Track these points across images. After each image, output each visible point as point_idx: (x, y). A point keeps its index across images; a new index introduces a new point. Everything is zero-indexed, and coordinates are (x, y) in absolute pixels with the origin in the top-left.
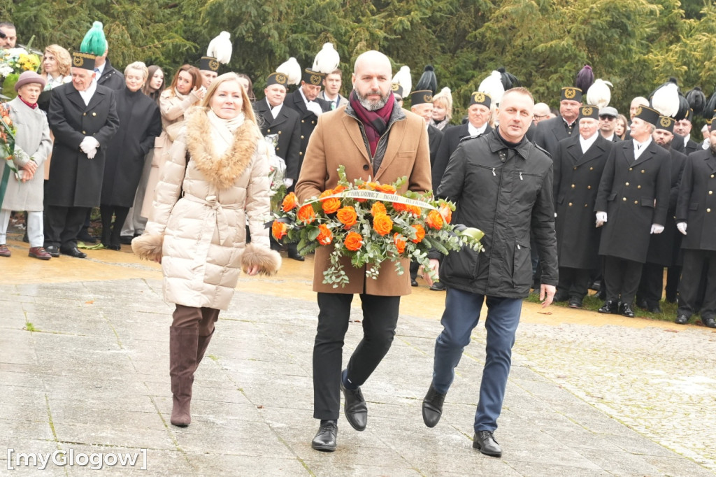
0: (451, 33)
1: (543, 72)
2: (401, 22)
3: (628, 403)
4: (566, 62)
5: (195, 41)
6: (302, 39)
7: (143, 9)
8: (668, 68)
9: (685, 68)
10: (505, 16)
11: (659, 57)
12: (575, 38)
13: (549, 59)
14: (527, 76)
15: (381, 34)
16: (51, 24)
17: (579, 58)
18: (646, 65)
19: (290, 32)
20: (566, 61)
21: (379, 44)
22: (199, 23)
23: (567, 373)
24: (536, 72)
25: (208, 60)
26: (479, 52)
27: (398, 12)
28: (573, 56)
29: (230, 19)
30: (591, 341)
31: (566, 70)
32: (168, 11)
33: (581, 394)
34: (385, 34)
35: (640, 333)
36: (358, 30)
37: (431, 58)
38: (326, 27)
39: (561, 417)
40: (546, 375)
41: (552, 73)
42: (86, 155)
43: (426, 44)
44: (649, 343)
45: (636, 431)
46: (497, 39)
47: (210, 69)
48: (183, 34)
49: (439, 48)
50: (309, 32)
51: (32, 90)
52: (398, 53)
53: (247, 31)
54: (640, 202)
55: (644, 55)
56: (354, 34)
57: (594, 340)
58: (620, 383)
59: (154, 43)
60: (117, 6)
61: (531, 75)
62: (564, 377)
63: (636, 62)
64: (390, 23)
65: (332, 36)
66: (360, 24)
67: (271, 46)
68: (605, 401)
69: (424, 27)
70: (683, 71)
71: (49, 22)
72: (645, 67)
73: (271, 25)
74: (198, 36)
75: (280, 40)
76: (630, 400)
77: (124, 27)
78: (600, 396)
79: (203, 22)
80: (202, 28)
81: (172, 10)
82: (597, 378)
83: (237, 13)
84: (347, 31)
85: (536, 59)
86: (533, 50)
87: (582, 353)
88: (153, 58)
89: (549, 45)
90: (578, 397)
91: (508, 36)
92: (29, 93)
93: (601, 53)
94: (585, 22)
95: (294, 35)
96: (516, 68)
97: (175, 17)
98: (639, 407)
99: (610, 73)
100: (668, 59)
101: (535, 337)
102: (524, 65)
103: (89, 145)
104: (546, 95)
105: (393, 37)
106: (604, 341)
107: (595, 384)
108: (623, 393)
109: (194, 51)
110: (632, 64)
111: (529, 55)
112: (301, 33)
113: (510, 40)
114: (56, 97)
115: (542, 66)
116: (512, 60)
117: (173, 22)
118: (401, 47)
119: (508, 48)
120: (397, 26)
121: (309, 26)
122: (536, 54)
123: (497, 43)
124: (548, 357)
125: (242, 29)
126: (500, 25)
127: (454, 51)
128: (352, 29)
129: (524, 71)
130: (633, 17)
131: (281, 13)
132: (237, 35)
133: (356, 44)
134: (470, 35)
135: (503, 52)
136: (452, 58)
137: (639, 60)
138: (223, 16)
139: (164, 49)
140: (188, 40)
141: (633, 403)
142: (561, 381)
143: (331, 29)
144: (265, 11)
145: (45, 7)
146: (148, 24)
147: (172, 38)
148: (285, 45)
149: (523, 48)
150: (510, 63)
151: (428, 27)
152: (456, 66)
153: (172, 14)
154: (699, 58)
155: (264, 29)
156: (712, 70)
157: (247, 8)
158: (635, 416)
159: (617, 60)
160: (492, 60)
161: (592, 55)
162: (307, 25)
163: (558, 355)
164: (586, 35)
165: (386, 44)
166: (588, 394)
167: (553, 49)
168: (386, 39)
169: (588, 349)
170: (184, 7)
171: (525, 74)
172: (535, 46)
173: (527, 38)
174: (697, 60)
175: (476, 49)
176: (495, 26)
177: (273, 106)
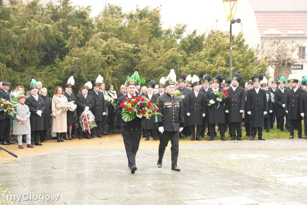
2: (116, 67)
6: (92, 76)
12: (163, 66)
13: (157, 73)
19: (88, 74)
25: (68, 85)
27: (114, 65)
29: (71, 72)
31: (163, 75)
36: (106, 71)
38: (97, 72)
42: (39, 115)
47: (69, 87)
51: (23, 100)
56: (105, 73)
59: (50, 82)
64: (113, 68)
70: (191, 71)
72: (181, 72)
75: (86, 77)
79: (63, 74)
84: (102, 72)
88: (51, 86)
89: (156, 69)
92: (22, 101)
94: (165, 61)
100: (187, 69)
103: (39, 113)
109: (62, 83)
111: (151, 72)
114: (28, 100)
121: (92, 72)
122: (154, 72)
125: (75, 74)
126: (142, 65)
128: (104, 71)
130: (177, 59)
133: (106, 75)
139: (53, 83)
144: (81, 69)
147: (55, 80)
149: (149, 70)
154: (195, 67)
155: (81, 74)
156: (199, 70)
164: (166, 65)
167: (158, 70)
168: (113, 73)
172: (153, 69)
174: (194, 68)
176: (141, 65)
177: (85, 95)
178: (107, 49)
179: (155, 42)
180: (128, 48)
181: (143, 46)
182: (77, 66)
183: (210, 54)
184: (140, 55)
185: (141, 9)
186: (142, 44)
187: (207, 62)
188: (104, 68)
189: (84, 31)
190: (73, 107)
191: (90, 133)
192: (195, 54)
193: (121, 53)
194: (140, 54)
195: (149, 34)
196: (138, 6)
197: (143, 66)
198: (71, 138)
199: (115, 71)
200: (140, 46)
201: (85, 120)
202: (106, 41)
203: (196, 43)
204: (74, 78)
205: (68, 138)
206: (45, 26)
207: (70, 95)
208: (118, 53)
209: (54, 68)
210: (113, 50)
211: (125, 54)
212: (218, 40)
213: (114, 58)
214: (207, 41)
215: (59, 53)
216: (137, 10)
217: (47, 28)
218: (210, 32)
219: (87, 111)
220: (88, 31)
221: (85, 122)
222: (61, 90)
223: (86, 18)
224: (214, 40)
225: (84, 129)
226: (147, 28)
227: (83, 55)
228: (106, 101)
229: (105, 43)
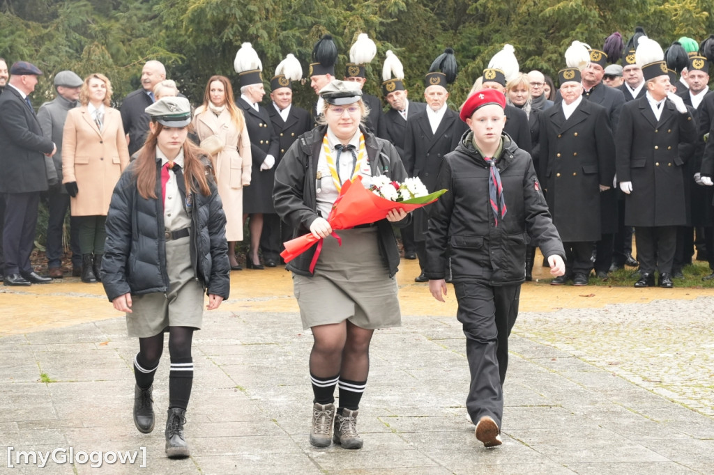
0: (450, 9)
1: (554, 38)
3: (689, 383)
4: (577, 24)
5: (180, 52)
6: (294, 35)
7: (122, 25)
8: (688, 16)
9: (706, 13)
11: (676, 6)
13: (558, 23)
14: (537, 44)
15: (376, 19)
16: (28, 53)
17: (590, 18)
18: (663, 16)
19: (279, 29)
20: (577, 22)
21: (375, 30)
22: (183, 32)
23: (620, 359)
24: (546, 38)
26: (483, 25)
28: (583, 17)
30: (641, 319)
31: (577, 33)
32: (148, 24)
33: (638, 380)
34: (381, 19)
35: (692, 305)
36: (351, 18)
37: (432, 38)
38: (317, 20)
39: (619, 408)
40: (597, 364)
41: (563, 37)
43: (424, 24)
44: (703, 314)
45: (702, 413)
46: (500, 8)
48: (166, 47)
49: (439, 26)
50: (300, 27)
52: (396, 37)
53: (234, 35)
54: (674, 163)
55: (660, 5)
56: (348, 24)
57: (644, 318)
58: (678, 362)
59: (138, 59)
60: (94, 26)
61: (541, 42)
62: (616, 364)
63: (652, 14)
64: (384, 7)
65: (324, 28)
66: (353, 12)
67: (262, 47)
68: (665, 384)
69: (421, 6)
70: (704, 17)
71: (26, 51)
72: (662, 19)
73: (259, 25)
74: (183, 46)
75: (270, 39)
76: (691, 380)
77: (103, 48)
78: (658, 379)
79: (187, 30)
80: (186, 37)
81: (152, 22)
82: (652, 360)
83: (221, 16)
84: (339, 22)
85: (544, 24)
86: (540, 15)
87: (632, 334)
89: (556, 7)
90: (634, 383)
91: (511, 4)
93: (613, 10)
95: (285, 32)
96: (524, 37)
97: (157, 29)
98: (701, 386)
99: (626, 29)
100: (687, 7)
101: (580, 323)
102: (532, 32)
104: (559, 62)
105: (389, 21)
106: (654, 318)
107: (651, 367)
108: (682, 373)
109: (180, 63)
110: (648, 17)
111: (536, 21)
112: (291, 29)
113: (514, 8)
115: (551, 31)
116: (519, 28)
117: (155, 35)
118: (399, 30)
119: (513, 16)
120: (392, 9)
121: (299, 20)
122: (543, 19)
123: (500, 13)
124: (595, 344)
127: (455, 27)
128: (345, 18)
129: (533, 39)
131: (267, 10)
132: (224, 40)
134: (470, 8)
135: (508, 21)
136: (455, 34)
137: (655, 12)
138: (207, 21)
140: (172, 51)
141: (694, 383)
142: (613, 369)
143: (323, 21)
144: (251, 11)
145: (20, 36)
146: (129, 40)
147: (156, 51)
148: (277, 45)
149: (529, 15)
150: (517, 32)
151: (425, 5)
152: (460, 43)
153: (153, 26)
155: (252, 30)
157: (231, 10)
158: (699, 396)
159: (631, 15)
160: (497, 31)
161: (604, 13)
162: (296, 20)
163: (607, 340)
165: (382, 29)
166: (645, 379)
167: (561, 12)
168: (382, 24)
169: (638, 329)
170: (165, 17)
171: (534, 43)
172: (541, 11)
173: (532, 4)
175: (479, 23)
177: (281, 109)
198: (257, 261)
207: (257, 109)
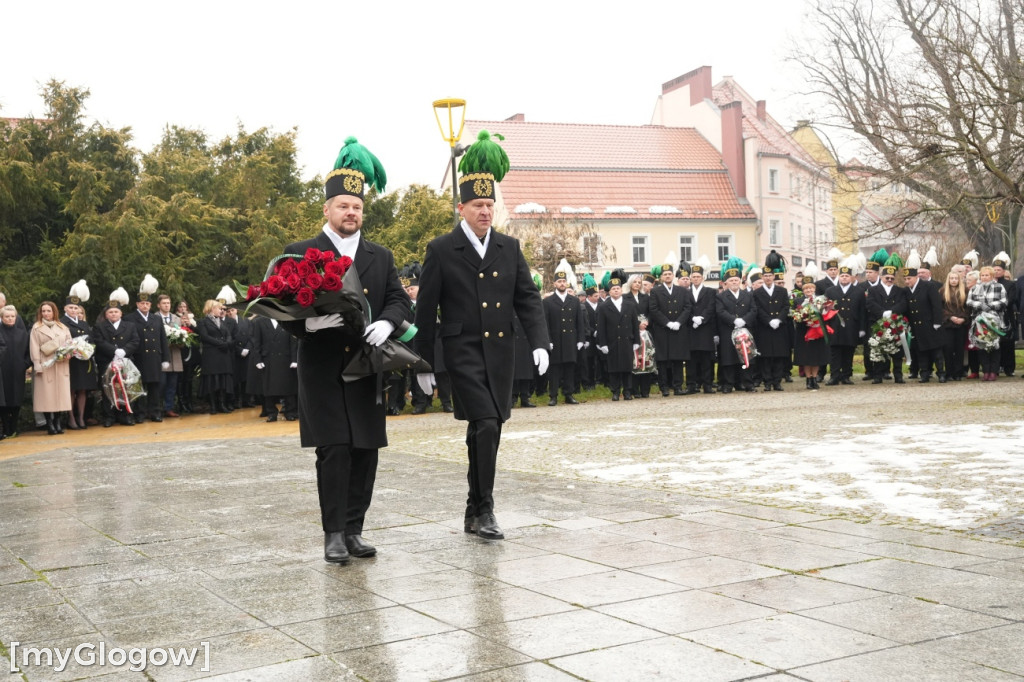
2: (193, 261)
10: (257, 250)
15: (182, 269)
25: (72, 298)
27: (189, 255)
29: (78, 270)
47: (75, 304)
73: (110, 271)
74: (60, 286)
117: (36, 279)
125: (89, 275)
131: (114, 262)
144: (104, 263)
155: (105, 274)
176: (252, 257)
177: (114, 322)
178: (169, 218)
179: (285, 206)
180: (221, 216)
181: (256, 212)
182: (93, 255)
183: (410, 233)
184: (249, 233)
185: (250, 131)
186: (255, 208)
187: (405, 249)
188: (163, 263)
189: (112, 180)
190: (85, 348)
191: (131, 411)
192: (378, 232)
193: (205, 229)
194: (249, 231)
195: (270, 189)
196: (242, 126)
197: (257, 258)
198: (82, 424)
199: (190, 268)
200: (249, 212)
201: (117, 380)
202: (167, 199)
203: (379, 212)
204: (88, 284)
205: (74, 424)
206: (12, 163)
207: (77, 322)
208: (196, 227)
209: (37, 262)
210: (183, 221)
211: (215, 230)
212: (425, 205)
213: (188, 238)
214: (403, 208)
215: (48, 228)
216: (241, 135)
217: (16, 170)
218: (408, 189)
219: (120, 359)
220: (122, 179)
221: (118, 386)
222: (50, 309)
223: (116, 149)
224: (417, 204)
225: (116, 401)
226: (263, 173)
227: (107, 228)
228: (169, 337)
229: (164, 205)
